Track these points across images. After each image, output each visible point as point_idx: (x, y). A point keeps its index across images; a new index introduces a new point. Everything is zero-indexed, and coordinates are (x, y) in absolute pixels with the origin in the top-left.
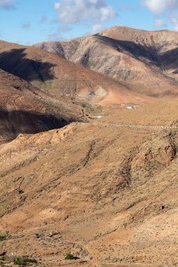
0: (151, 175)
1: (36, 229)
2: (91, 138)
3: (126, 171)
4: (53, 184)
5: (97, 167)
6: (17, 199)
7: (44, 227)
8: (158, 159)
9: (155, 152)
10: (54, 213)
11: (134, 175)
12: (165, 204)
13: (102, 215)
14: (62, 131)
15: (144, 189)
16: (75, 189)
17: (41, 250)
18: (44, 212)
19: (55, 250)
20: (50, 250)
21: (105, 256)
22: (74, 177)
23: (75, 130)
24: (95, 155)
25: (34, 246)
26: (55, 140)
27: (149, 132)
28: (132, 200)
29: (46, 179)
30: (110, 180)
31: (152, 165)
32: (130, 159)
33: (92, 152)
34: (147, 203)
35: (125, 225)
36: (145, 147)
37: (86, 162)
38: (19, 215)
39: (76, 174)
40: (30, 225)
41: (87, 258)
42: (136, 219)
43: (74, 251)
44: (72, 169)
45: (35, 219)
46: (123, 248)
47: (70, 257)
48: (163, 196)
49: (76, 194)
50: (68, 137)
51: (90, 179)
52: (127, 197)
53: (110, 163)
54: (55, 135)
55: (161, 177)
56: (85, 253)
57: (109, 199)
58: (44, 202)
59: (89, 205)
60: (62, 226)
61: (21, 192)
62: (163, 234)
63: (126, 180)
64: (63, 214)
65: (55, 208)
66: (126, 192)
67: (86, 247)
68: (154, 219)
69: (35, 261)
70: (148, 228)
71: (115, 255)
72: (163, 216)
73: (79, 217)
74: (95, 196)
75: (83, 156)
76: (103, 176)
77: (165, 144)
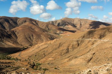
0: (73, 50)
1: (48, 62)
2: (60, 42)
4: (52, 52)
5: (61, 48)
6: (44, 56)
7: (50, 62)
8: (75, 46)
9: (74, 45)
10: (52, 59)
11: (69, 50)
13: (62, 59)
14: (53, 41)
15: (72, 53)
16: (56, 53)
17: (49, 67)
18: (50, 59)
19: (52, 67)
21: (63, 68)
23: (56, 40)
24: (61, 46)
26: (52, 43)
27: (73, 40)
28: (69, 56)
29: (50, 51)
30: (64, 51)
31: (73, 48)
32: (69, 47)
33: (60, 45)
34: (72, 56)
35: (68, 61)
36: (72, 44)
37: (59, 47)
38: (44, 59)
39: (57, 50)
41: (59, 69)
42: (70, 60)
43: (56, 67)
44: (56, 49)
45: (48, 60)
46: (67, 66)
47: (56, 68)
48: (76, 55)
49: (56, 55)
50: (55, 42)
51: (60, 51)
52: (68, 55)
54: (52, 41)
55: (76, 51)
56: (59, 67)
57: (64, 56)
58: (50, 56)
59: (60, 57)
60: (54, 62)
61: (44, 54)
62: (76, 63)
63: (68, 51)
64: (54, 59)
65: (52, 58)
66: (68, 54)
67: (59, 66)
68: (74, 60)
69: (48, 69)
70: (73, 62)
71: (65, 68)
72: (76, 59)
73: (57, 60)
74: (61, 55)
76: (63, 50)
77: (76, 43)
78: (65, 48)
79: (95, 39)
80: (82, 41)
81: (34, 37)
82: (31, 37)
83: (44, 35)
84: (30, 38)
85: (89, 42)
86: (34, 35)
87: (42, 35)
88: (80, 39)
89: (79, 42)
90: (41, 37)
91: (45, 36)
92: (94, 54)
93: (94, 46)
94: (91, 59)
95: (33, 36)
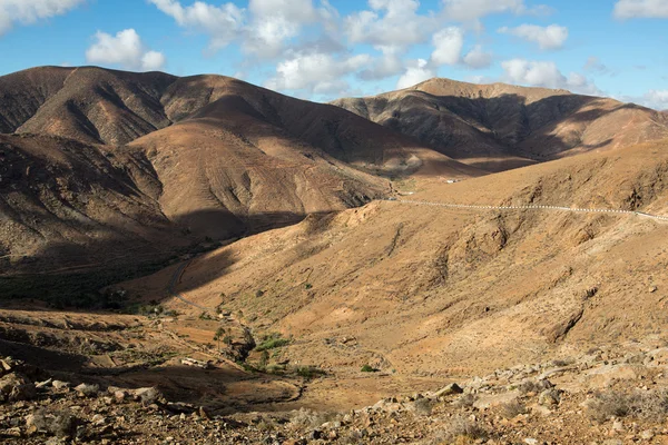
0: (473, 268)
1: (326, 333)
2: (398, 220)
3: (442, 263)
4: (349, 278)
5: (404, 257)
6: (304, 295)
7: (337, 330)
8: (483, 247)
9: (479, 239)
10: (350, 314)
11: (451, 267)
12: (490, 305)
13: (409, 317)
14: (362, 211)
15: (464, 285)
16: (376, 284)
17: (332, 359)
18: (337, 312)
19: (349, 360)
20: (343, 359)
21: (412, 369)
22: (377, 269)
23: (378, 209)
24: (403, 242)
25: (323, 354)
26: (353, 222)
27: (472, 212)
28: (449, 300)
29: (340, 271)
30: (420, 273)
31: (475, 255)
32: (447, 248)
33: (399, 238)
34: (467, 304)
35: (439, 331)
36: (467, 231)
37: (391, 250)
38: (305, 315)
39: (378, 266)
40: (320, 327)
41: (389, 371)
42: (452, 324)
43: (372, 362)
44: (374, 259)
45: (325, 321)
46: (436, 359)
47: (368, 369)
48: (488, 295)
49: (376, 291)
50: (370, 219)
51: (395, 272)
52: (442, 296)
53: (422, 252)
54: (353, 216)
55: (486, 271)
56: (388, 365)
57: (419, 298)
58: (337, 300)
59: (394, 304)
60: (359, 331)
61: (309, 286)
62: (486, 343)
63: (441, 272)
64: (360, 314)
65: (351, 307)
66: (442, 289)
67: (388, 357)
68: (475, 324)
69: (323, 373)
70: (468, 335)
71: (424, 367)
72: (488, 320)
73: (380, 320)
74: (402, 294)
75: (388, 243)
76: (413, 268)
77: (493, 228)
78: (429, 254)
79: (604, 210)
80: (528, 220)
81: (256, 190)
82: (240, 190)
83: (313, 179)
84: (231, 190)
85: (565, 224)
86: (253, 178)
87: (297, 179)
88: (517, 205)
89: (511, 226)
90: (295, 186)
91: (313, 184)
92: (592, 293)
93: (596, 248)
94: (573, 324)
95: (246, 180)
